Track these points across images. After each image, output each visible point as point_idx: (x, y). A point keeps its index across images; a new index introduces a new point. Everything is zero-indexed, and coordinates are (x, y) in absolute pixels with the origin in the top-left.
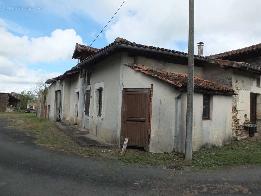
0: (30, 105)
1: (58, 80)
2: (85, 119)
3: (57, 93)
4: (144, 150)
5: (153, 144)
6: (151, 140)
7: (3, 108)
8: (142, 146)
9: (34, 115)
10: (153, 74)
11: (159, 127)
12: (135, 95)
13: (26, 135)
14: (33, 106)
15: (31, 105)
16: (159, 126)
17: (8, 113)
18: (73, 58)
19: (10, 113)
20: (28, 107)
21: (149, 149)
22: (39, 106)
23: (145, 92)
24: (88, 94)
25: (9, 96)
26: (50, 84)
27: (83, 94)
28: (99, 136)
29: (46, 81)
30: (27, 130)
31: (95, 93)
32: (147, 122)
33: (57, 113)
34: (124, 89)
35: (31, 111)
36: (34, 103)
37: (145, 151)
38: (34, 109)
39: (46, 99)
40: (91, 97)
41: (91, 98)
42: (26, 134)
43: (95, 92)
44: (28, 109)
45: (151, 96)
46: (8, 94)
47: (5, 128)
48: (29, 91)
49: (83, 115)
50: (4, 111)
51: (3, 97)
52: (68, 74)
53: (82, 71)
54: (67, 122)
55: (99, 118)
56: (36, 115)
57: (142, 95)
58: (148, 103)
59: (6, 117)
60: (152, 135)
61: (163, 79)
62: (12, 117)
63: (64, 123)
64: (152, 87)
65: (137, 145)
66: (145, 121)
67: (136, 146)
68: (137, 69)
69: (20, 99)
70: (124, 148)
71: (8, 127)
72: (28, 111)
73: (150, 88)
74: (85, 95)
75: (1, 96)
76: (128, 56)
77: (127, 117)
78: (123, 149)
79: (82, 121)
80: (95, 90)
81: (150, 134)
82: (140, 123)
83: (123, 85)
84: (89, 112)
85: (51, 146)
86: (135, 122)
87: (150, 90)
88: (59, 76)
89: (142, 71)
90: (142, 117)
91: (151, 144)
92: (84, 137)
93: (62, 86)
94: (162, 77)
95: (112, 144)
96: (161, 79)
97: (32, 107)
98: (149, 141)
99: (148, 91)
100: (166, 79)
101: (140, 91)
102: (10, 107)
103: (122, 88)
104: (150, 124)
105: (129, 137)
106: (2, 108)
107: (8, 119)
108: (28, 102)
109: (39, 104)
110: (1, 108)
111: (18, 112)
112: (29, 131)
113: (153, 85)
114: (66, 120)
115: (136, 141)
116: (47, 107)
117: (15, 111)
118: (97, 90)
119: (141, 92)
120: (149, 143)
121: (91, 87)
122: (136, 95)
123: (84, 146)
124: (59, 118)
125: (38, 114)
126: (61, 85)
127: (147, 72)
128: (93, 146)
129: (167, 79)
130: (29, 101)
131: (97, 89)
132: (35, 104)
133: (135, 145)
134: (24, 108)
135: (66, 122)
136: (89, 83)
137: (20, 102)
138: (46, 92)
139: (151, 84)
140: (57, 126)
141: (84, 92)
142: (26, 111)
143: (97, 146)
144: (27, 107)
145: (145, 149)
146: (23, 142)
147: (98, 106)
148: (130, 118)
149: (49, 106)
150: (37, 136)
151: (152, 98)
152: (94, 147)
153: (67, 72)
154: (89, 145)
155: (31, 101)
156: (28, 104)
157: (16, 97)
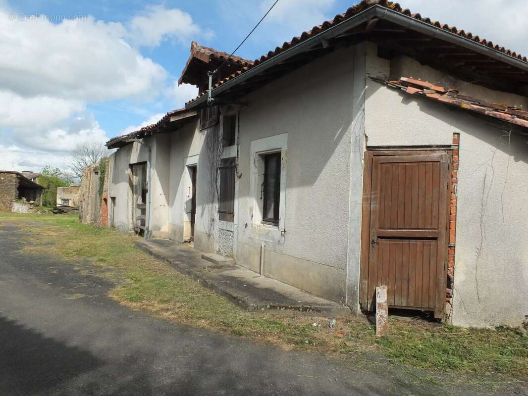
0: (63, 197)
1: (139, 138)
2: (220, 230)
3: (134, 169)
4: (434, 318)
5: (462, 302)
6: (454, 290)
7: (7, 204)
8: (429, 308)
9: (75, 218)
10: (466, 103)
11: (479, 255)
12: (404, 164)
13: (78, 271)
14: (69, 200)
15: (66, 198)
16: (479, 251)
17: (18, 214)
18: (180, 83)
19: (23, 215)
20: (59, 202)
21: (447, 317)
22: (87, 199)
23: (436, 155)
24: (227, 168)
25: (19, 178)
26: (115, 150)
27: (211, 169)
28: (271, 276)
29: (107, 143)
30: (76, 258)
31: (252, 165)
32: (442, 242)
33: (134, 215)
34: (368, 148)
35: (66, 209)
36: (71, 192)
37: (438, 321)
38: (70, 205)
39: (105, 183)
40: (239, 175)
41: (240, 177)
42: (76, 269)
43: (252, 161)
44: (58, 205)
45: (453, 165)
46: (17, 174)
47: (21, 251)
48: (57, 169)
49: (213, 220)
50: (9, 209)
51: (6, 180)
52: (172, 120)
53: (205, 112)
54: (163, 236)
55: (271, 229)
56: (80, 218)
57: (428, 163)
58: (446, 188)
59: (15, 224)
60: (458, 279)
61: (500, 115)
62: (29, 224)
63: (157, 238)
64: (457, 141)
65: (412, 305)
66: (435, 239)
67: (410, 309)
68: (411, 90)
69: (42, 185)
70: (381, 316)
71: (27, 250)
72: (60, 210)
73: (450, 143)
74: (219, 171)
75: (2, 178)
76: (377, 56)
77: (380, 228)
78: (379, 321)
79: (209, 236)
80: (254, 157)
81: (451, 275)
82: (419, 242)
83: (366, 137)
84: (232, 214)
85: (162, 310)
86: (406, 242)
87: (452, 150)
88: (142, 129)
89: (428, 95)
90: (429, 227)
91: (454, 304)
92: (233, 279)
93: (150, 151)
94: (496, 110)
95: (328, 299)
96: (495, 115)
97: (66, 201)
98: (449, 296)
99: (444, 153)
100: (510, 116)
101: (419, 154)
102: (21, 201)
103: (364, 146)
104: (452, 248)
105: (387, 284)
106: (4, 203)
107: (20, 228)
108: (58, 192)
109: (86, 196)
110: (2, 205)
111: (39, 212)
112: (82, 258)
113: (458, 134)
114: (161, 231)
115: (408, 294)
116: (109, 201)
117: (31, 210)
118: (260, 158)
119: (422, 156)
120: (448, 299)
121: (238, 151)
122: (407, 164)
123: (256, 309)
124: (142, 227)
125: (86, 218)
126: (147, 149)
127: (445, 96)
128: (281, 307)
129: (512, 115)
130: (59, 190)
131: (259, 155)
132: (73, 194)
133: (404, 304)
134: (50, 204)
135: (161, 237)
136: (230, 141)
137: (41, 190)
138: (104, 168)
139: (454, 134)
140: (144, 246)
141: (215, 164)
142: (56, 211)
143: (291, 308)
144: (56, 202)
145: (436, 316)
146: (79, 295)
147: (261, 198)
148: (388, 228)
149: (113, 199)
150: (108, 275)
151: (456, 173)
152: (282, 309)
153: (170, 116)
154: (268, 306)
155: (64, 189)
156: (58, 195)
157: (32, 180)
